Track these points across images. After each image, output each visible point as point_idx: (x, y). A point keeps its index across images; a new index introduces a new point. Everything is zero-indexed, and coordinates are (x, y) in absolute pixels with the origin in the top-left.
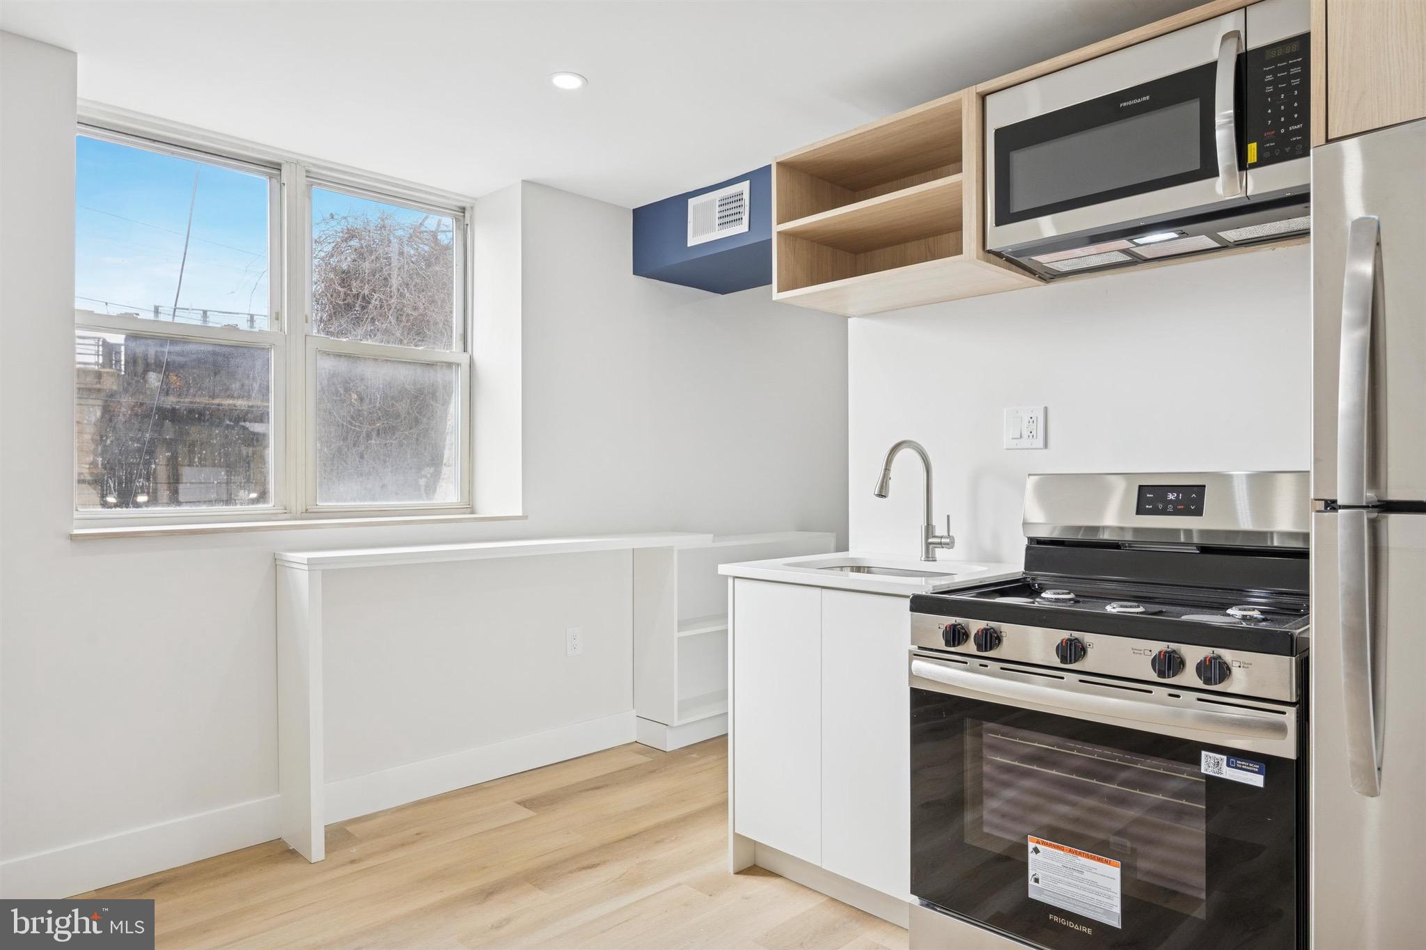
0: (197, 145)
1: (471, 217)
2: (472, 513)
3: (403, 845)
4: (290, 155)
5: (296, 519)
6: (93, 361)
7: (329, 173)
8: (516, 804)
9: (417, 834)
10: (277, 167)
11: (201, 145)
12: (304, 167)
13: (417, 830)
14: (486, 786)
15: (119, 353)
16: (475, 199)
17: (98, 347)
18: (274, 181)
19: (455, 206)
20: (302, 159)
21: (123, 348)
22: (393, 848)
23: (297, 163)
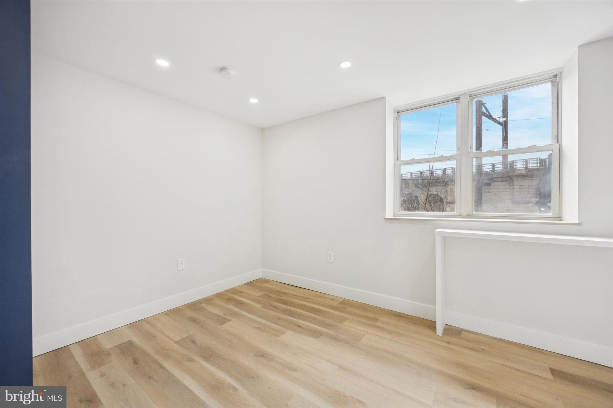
0: (431, 104)
1: (560, 78)
2: (561, 220)
3: (471, 349)
4: (459, 93)
5: (464, 218)
6: (536, 166)
7: (479, 92)
8: (549, 370)
9: (482, 349)
10: (458, 98)
11: (432, 103)
12: (468, 94)
13: (483, 347)
14: (545, 352)
15: (546, 161)
16: (562, 68)
17: (538, 160)
18: (458, 103)
19: (551, 76)
20: (465, 92)
21: (547, 160)
22: (467, 348)
23: (464, 94)
